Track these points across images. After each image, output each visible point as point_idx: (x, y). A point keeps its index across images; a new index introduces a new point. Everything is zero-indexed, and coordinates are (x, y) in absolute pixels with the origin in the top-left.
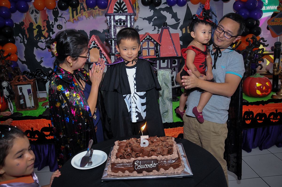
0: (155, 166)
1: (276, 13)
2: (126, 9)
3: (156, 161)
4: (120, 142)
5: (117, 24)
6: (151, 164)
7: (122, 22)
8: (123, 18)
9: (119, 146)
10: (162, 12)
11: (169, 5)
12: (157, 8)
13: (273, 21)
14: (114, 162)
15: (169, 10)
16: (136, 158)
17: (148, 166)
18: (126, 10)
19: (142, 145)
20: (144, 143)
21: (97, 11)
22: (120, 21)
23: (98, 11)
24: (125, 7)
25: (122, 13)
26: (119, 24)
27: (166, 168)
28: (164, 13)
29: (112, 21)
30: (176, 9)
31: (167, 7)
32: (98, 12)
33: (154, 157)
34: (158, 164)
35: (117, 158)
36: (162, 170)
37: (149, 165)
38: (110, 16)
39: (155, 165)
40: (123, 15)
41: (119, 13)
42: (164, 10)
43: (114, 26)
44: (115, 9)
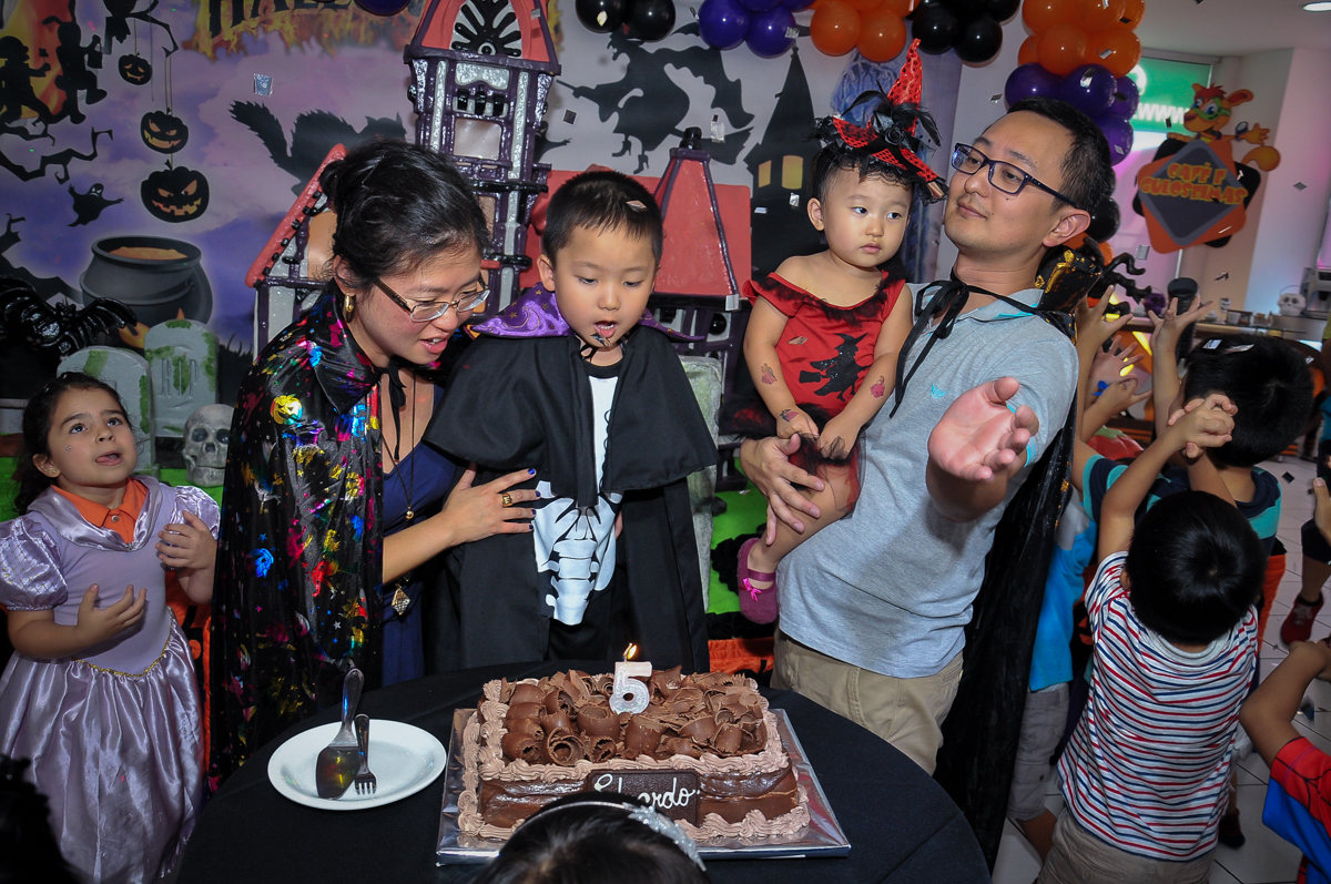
0: (684, 799)
1: (1179, 139)
2: (515, 36)
3: (690, 778)
4: (511, 686)
5: (463, 106)
6: (667, 794)
7: (487, 99)
8: (497, 79)
9: (508, 703)
10: (669, 69)
11: (707, 40)
12: (650, 47)
13: (1164, 175)
14: (496, 777)
15: (705, 63)
16: (600, 761)
17: (655, 798)
18: (517, 44)
19: (617, 706)
20: (628, 697)
21: (346, 21)
22: (478, 93)
23: (350, 18)
24: (513, 27)
25: (493, 52)
26: (471, 105)
27: (733, 816)
28: (681, 77)
29: (441, 87)
30: (738, 63)
31: (696, 50)
32: (349, 26)
33: (681, 761)
34: (699, 792)
35: (509, 757)
36: (714, 819)
37: (660, 796)
38: (433, 63)
39: (688, 795)
40: (494, 65)
41: (480, 52)
42: (680, 59)
43: (447, 113)
44: (462, 30)
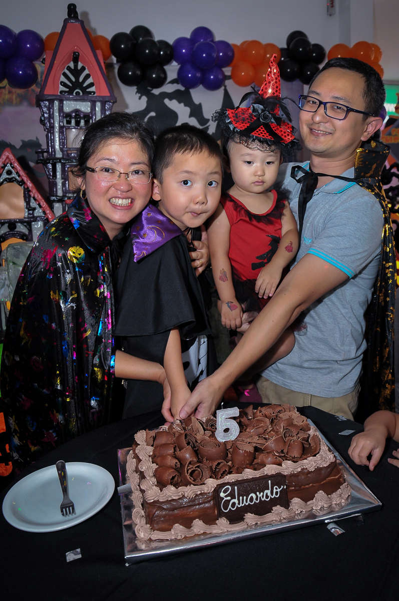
0: (277, 493)
1: (394, 118)
2: (92, 85)
3: (278, 479)
4: (153, 433)
5: (69, 122)
6: (266, 491)
7: (81, 118)
8: (85, 107)
9: (152, 446)
10: (167, 101)
11: (183, 85)
12: (156, 92)
14: (156, 499)
15: (183, 97)
16: (221, 478)
17: (259, 496)
18: (93, 89)
19: (221, 437)
20: (227, 430)
21: (5, 94)
22: (76, 115)
23: (7, 92)
24: (90, 80)
25: (81, 94)
26: (73, 121)
27: (307, 497)
28: (173, 105)
29: (56, 114)
30: (199, 95)
31: (178, 91)
32: (7, 97)
33: (270, 469)
34: (285, 487)
35: (161, 485)
36: (296, 502)
37: (262, 493)
38: (51, 102)
39: (279, 490)
40: (83, 100)
41: (74, 94)
42: (171, 96)
43: (61, 128)
44: (64, 85)
